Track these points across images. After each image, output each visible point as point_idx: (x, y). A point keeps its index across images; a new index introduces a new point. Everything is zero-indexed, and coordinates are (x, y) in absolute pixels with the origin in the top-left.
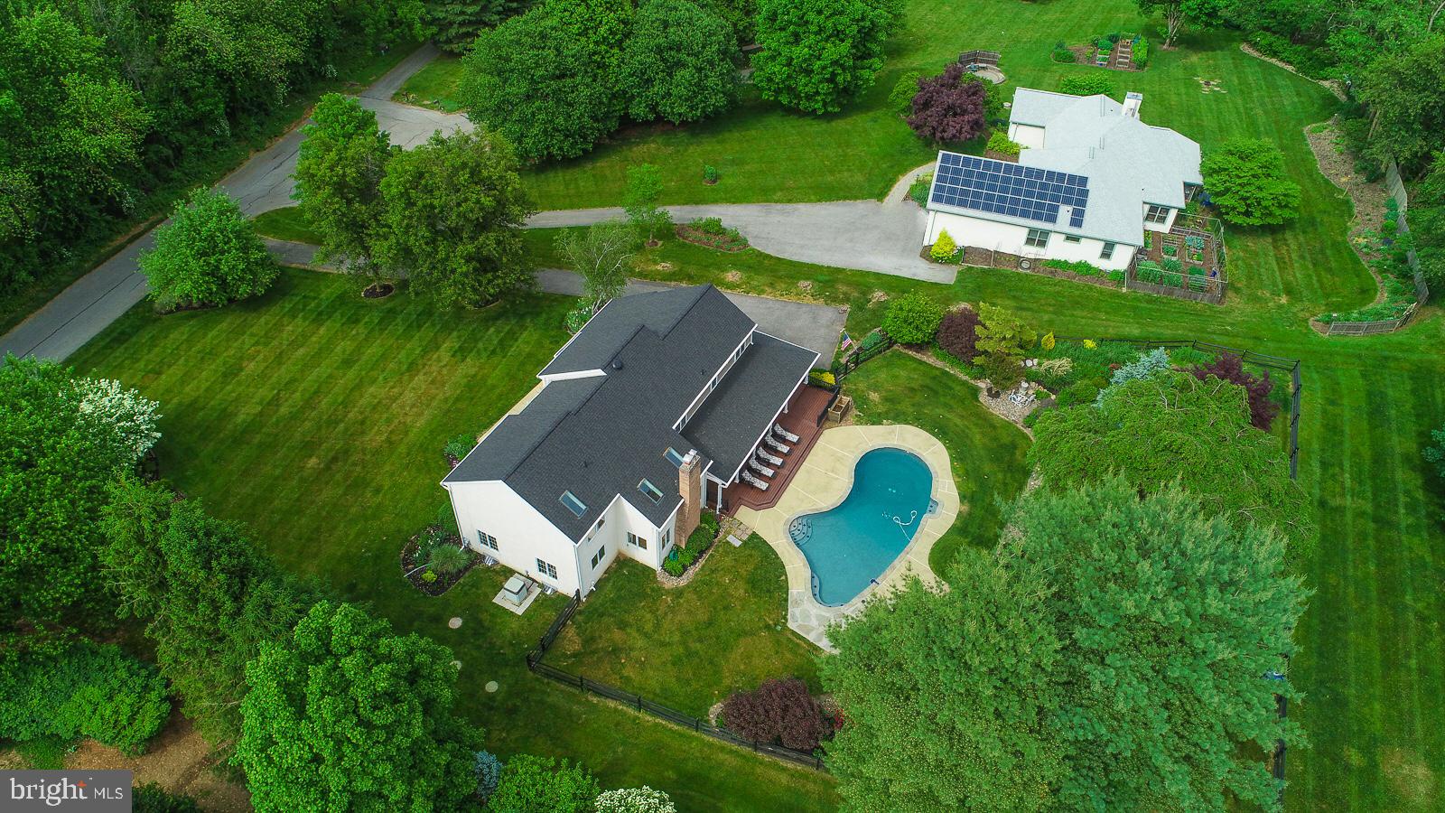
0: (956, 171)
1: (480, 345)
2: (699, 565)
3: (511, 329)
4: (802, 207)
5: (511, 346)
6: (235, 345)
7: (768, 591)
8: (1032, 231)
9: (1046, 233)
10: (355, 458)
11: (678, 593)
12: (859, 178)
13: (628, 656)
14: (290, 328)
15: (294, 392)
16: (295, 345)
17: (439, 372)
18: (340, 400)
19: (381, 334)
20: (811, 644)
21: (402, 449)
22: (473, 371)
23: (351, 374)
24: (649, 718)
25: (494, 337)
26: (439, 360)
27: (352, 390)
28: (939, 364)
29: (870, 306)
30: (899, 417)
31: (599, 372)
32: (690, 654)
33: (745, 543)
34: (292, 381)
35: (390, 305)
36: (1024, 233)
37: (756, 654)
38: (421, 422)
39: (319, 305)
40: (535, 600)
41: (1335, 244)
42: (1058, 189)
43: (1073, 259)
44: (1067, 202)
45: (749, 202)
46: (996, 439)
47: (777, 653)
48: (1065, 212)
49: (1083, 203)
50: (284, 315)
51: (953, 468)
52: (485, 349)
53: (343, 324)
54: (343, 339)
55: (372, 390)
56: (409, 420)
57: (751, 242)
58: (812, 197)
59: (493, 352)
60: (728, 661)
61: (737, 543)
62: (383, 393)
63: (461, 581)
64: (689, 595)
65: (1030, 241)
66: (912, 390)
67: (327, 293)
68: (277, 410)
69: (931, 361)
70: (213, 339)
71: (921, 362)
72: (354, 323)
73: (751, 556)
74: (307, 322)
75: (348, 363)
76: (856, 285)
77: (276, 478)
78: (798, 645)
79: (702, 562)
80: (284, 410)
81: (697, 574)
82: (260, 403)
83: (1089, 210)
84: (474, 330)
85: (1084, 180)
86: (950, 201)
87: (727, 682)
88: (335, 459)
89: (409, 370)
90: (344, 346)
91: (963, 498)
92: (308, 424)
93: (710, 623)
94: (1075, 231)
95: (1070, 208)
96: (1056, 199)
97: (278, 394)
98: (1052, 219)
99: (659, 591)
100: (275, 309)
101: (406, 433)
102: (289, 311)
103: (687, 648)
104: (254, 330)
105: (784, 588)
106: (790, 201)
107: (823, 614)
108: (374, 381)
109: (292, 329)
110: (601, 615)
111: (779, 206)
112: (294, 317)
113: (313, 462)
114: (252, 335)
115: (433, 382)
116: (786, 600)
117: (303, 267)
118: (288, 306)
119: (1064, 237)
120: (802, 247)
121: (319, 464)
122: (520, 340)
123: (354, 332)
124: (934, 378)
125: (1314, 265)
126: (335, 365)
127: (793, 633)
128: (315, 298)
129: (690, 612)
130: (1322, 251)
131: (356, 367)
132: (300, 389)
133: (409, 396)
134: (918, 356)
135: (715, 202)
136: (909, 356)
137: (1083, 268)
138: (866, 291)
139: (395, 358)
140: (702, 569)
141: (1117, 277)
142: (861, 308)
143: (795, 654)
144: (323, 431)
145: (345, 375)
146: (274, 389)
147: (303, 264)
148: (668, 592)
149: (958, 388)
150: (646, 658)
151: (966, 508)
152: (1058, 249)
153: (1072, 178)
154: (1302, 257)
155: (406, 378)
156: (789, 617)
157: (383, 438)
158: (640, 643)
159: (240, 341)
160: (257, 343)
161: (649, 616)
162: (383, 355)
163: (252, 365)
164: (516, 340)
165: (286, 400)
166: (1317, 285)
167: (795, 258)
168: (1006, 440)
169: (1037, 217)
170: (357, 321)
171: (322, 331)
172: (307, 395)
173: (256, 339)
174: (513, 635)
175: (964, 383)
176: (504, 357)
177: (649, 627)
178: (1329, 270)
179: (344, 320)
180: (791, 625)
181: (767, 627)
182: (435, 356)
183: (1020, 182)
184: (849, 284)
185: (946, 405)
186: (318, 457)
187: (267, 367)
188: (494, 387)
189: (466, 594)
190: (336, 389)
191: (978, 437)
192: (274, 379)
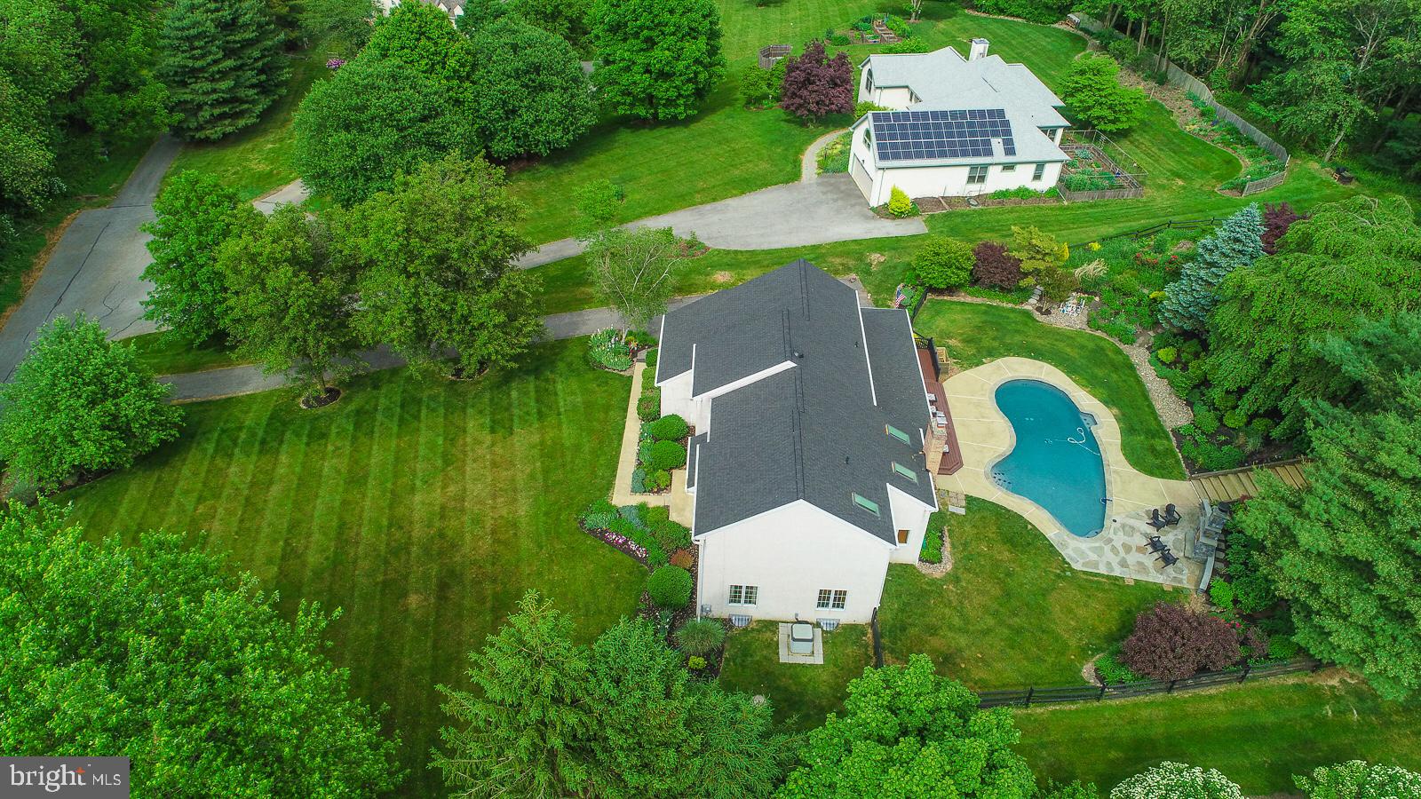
0: (891, 127)
1: (516, 411)
2: (947, 545)
3: (536, 387)
4: (732, 202)
5: (557, 402)
6: (170, 510)
7: (1029, 544)
8: (973, 167)
9: (985, 167)
10: (470, 574)
11: (954, 578)
12: (764, 166)
13: (963, 659)
14: (233, 469)
15: (309, 535)
16: (261, 484)
17: (493, 453)
18: (385, 522)
19: (372, 438)
20: (1108, 577)
21: (526, 544)
22: (536, 438)
23: (372, 489)
24: (1039, 710)
25: (526, 400)
26: (478, 442)
27: (391, 507)
28: (979, 300)
29: (874, 269)
30: (992, 354)
31: (789, 365)
32: (1018, 631)
33: (968, 508)
34: (294, 526)
35: (352, 407)
36: (966, 171)
37: (1074, 606)
38: (523, 509)
39: (254, 435)
40: (825, 643)
41: (1175, 134)
42: (983, 125)
43: (1013, 187)
44: (996, 134)
45: (675, 210)
46: (1082, 347)
47: (1089, 597)
48: (997, 144)
49: (1008, 132)
50: (213, 458)
51: (1074, 381)
52: (528, 413)
53: (308, 444)
54: (323, 459)
55: (418, 498)
56: (504, 512)
57: (707, 244)
58: (734, 192)
59: (539, 412)
60: (1056, 623)
61: (962, 511)
62: (437, 496)
63: (726, 655)
64: (965, 576)
65: (971, 179)
66: (979, 328)
67: (253, 418)
68: (304, 565)
69: (969, 299)
70: (130, 513)
71: (963, 303)
72: (319, 439)
73: (983, 517)
74: (254, 458)
75: (356, 479)
76: (846, 254)
77: (380, 637)
78: (1099, 582)
79: (947, 539)
80: (313, 559)
81: (953, 554)
82: (270, 561)
83: (1015, 137)
84: (491, 400)
85: (1001, 113)
86: (896, 157)
87: (1073, 643)
88: (443, 587)
89: (447, 463)
90: (332, 464)
91: (1105, 403)
92: (364, 564)
93: (1008, 594)
94: (1011, 159)
95: (1000, 140)
96: (985, 134)
97: (287, 542)
98: (989, 153)
99: (933, 582)
100: (193, 455)
101: (515, 525)
102: (216, 451)
103: (1010, 627)
104: (181, 483)
105: (1038, 535)
106: (714, 200)
107: (1093, 545)
108: (413, 489)
109: (240, 470)
110: (903, 629)
111: (708, 207)
112: (231, 456)
113: (413, 600)
114: (186, 492)
115: (494, 464)
116: (1052, 546)
117: (188, 401)
118: (211, 448)
119: (1001, 167)
120: (762, 235)
121: (426, 600)
122: (561, 394)
123: (330, 448)
124: (985, 313)
125: (1174, 152)
126: (341, 489)
127: (1084, 572)
128: (240, 429)
129: (982, 593)
130: (1170, 141)
131: (371, 482)
132: (315, 528)
133: (476, 489)
134: (955, 299)
135: (639, 217)
136: (947, 301)
137: (1022, 193)
138: (860, 257)
139: (416, 457)
140: (953, 545)
141: (1053, 194)
142: (869, 273)
143: (1104, 591)
144: (395, 563)
145: (364, 496)
146: (276, 541)
147: (185, 397)
148: (945, 580)
149: (1012, 315)
150: (981, 653)
151: (1115, 411)
152: (997, 180)
153: (991, 113)
154: (1160, 149)
155: (452, 473)
156: (1067, 560)
157: (489, 539)
158: (963, 641)
159: (174, 504)
160: (200, 500)
161: (947, 610)
162: (397, 459)
163: (217, 525)
164: (556, 394)
165: (306, 548)
166: (1191, 167)
167: (765, 247)
168: (1091, 345)
169: (976, 153)
170: (324, 436)
171: (283, 458)
172: (333, 534)
173: (196, 495)
174: (831, 688)
175: (1013, 310)
176: (559, 414)
177: (957, 621)
178: (1189, 154)
179: (305, 439)
180: (1074, 566)
181: (1058, 576)
182: (469, 440)
183: (948, 126)
184: (840, 255)
185: (1017, 331)
186: (417, 591)
187: (242, 521)
188: (577, 448)
189: (743, 667)
190: (366, 515)
191: (1068, 350)
192: (266, 530)
